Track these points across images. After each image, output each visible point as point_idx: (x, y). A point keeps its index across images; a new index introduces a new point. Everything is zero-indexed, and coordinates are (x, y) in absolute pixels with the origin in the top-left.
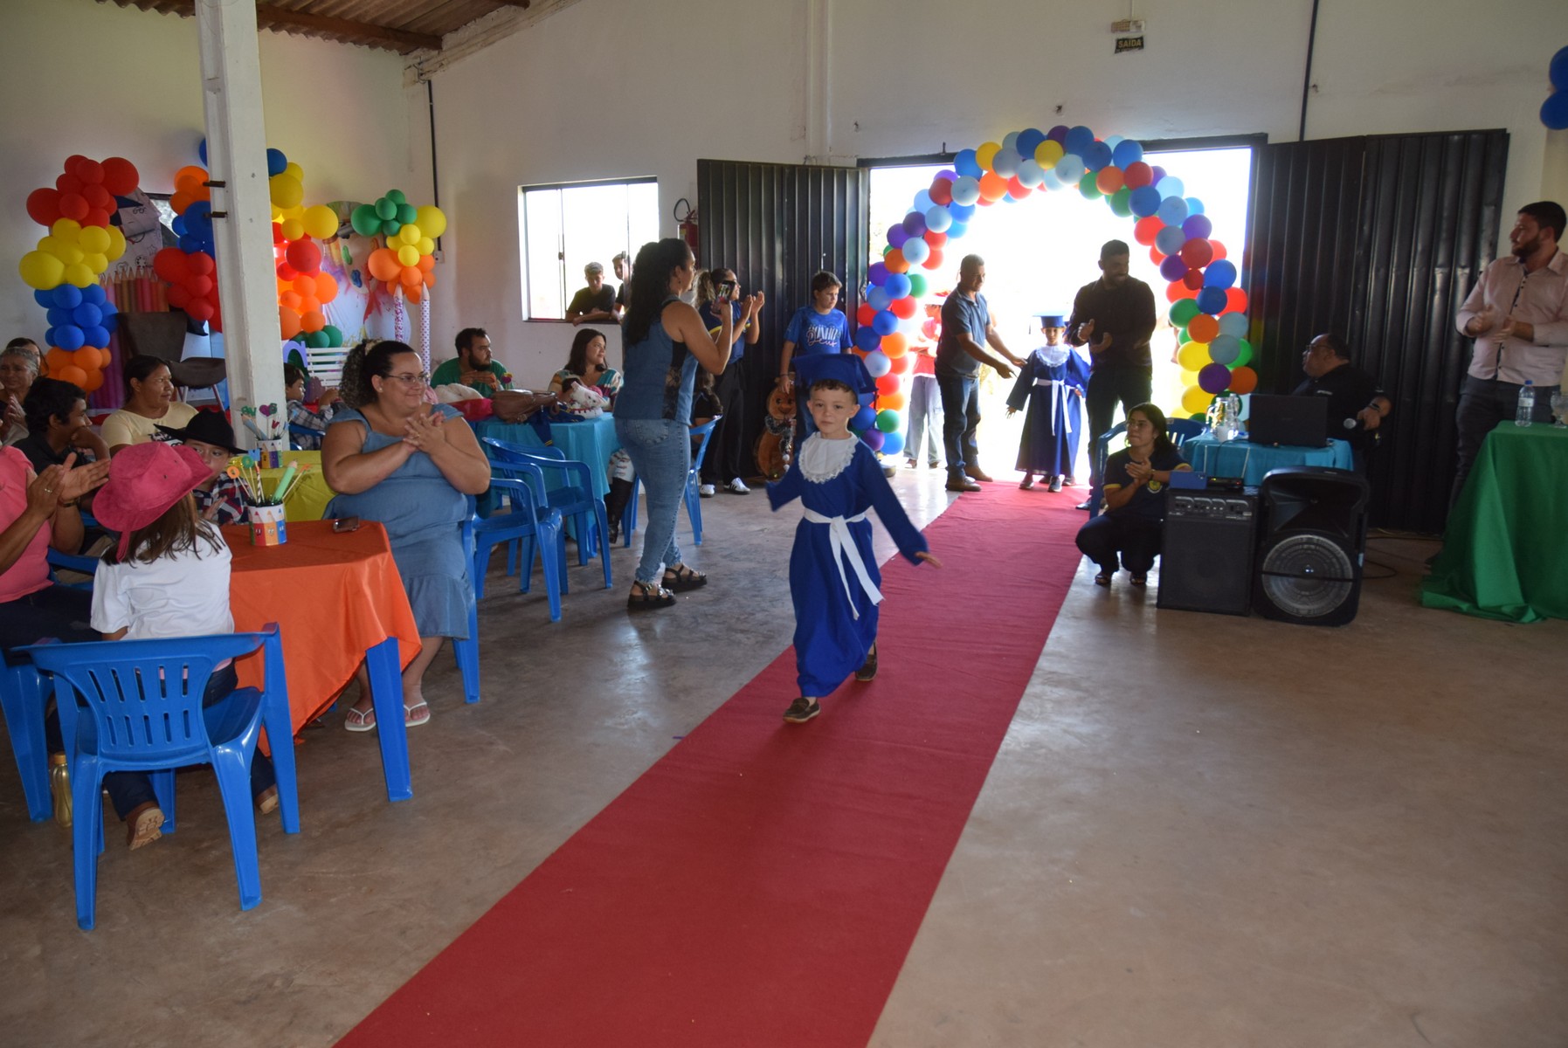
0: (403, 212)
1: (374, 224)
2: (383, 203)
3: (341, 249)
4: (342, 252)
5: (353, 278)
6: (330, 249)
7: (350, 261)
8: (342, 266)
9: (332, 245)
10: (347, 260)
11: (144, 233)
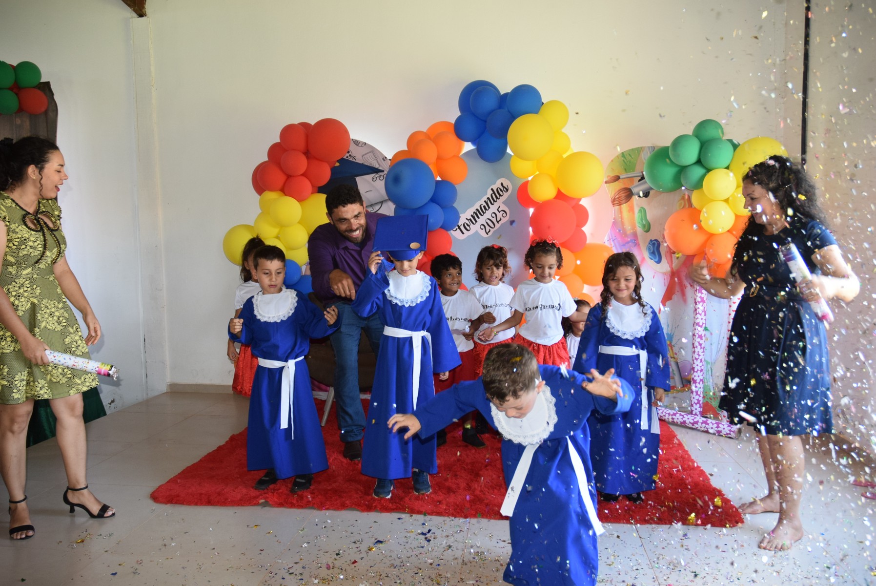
0: (705, 145)
1: (668, 173)
2: (678, 142)
3: (636, 210)
4: (637, 215)
5: (649, 249)
6: (621, 212)
7: (648, 228)
8: (635, 235)
9: (625, 207)
10: (644, 226)
11: (382, 202)
